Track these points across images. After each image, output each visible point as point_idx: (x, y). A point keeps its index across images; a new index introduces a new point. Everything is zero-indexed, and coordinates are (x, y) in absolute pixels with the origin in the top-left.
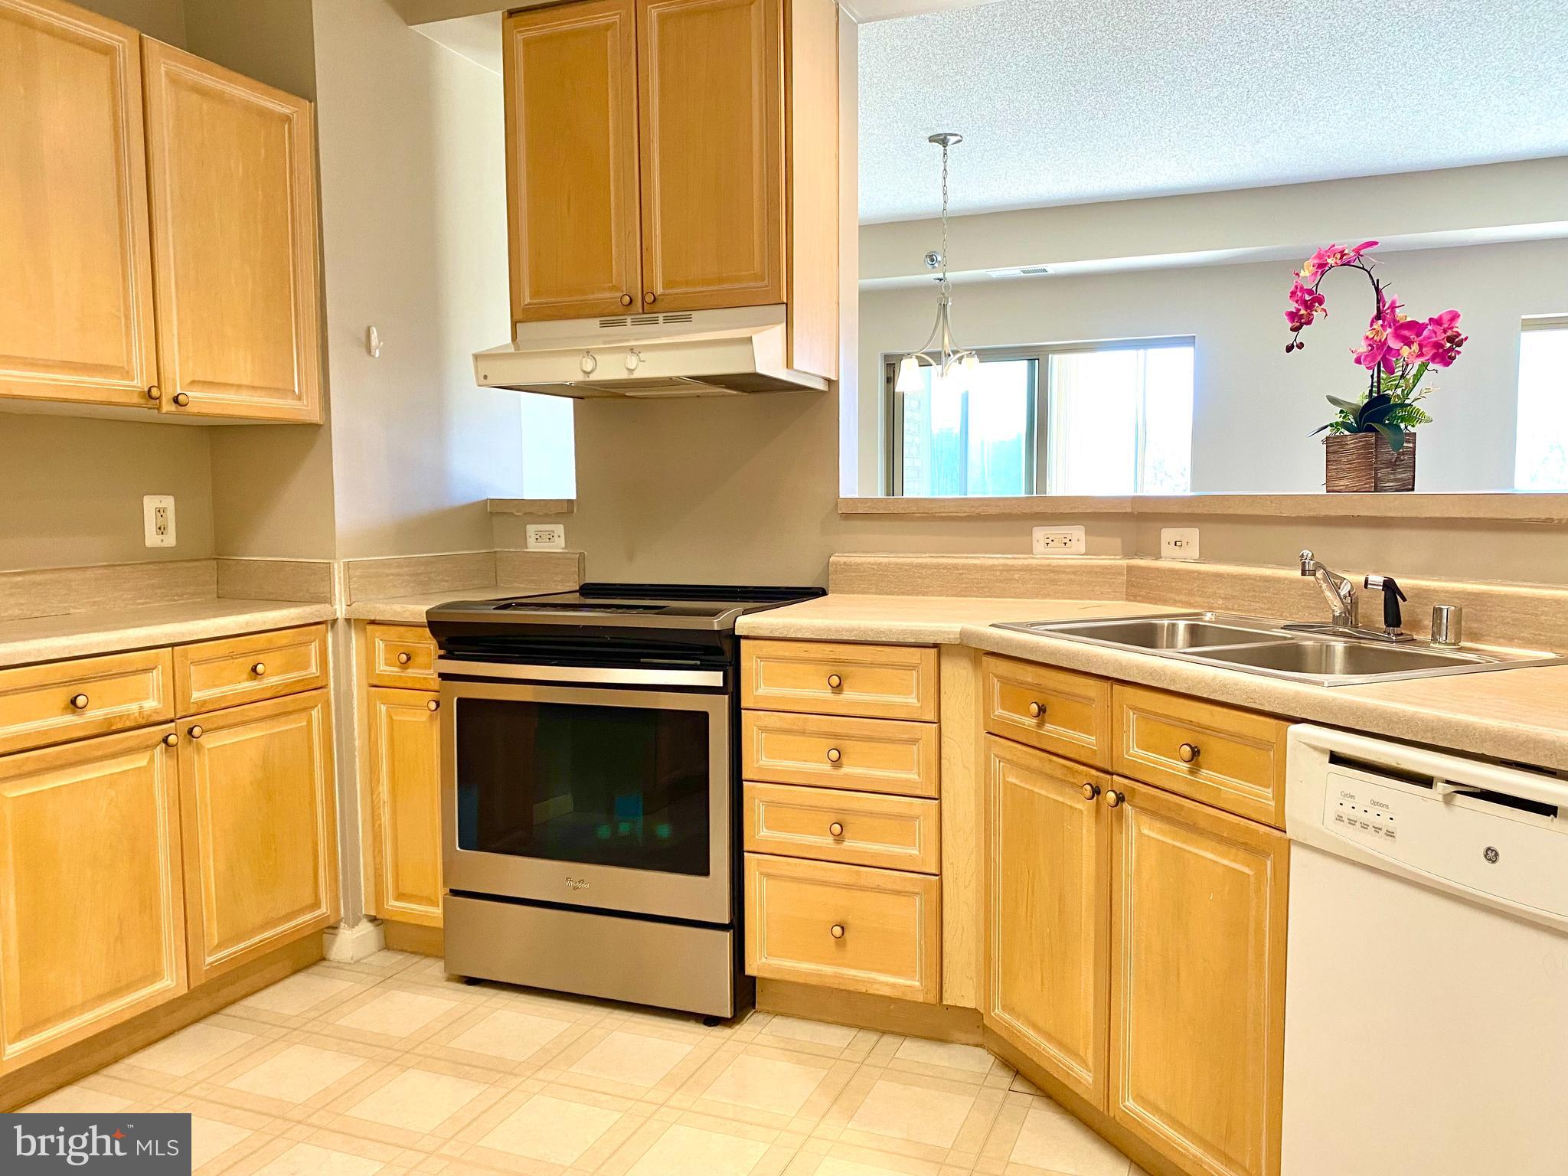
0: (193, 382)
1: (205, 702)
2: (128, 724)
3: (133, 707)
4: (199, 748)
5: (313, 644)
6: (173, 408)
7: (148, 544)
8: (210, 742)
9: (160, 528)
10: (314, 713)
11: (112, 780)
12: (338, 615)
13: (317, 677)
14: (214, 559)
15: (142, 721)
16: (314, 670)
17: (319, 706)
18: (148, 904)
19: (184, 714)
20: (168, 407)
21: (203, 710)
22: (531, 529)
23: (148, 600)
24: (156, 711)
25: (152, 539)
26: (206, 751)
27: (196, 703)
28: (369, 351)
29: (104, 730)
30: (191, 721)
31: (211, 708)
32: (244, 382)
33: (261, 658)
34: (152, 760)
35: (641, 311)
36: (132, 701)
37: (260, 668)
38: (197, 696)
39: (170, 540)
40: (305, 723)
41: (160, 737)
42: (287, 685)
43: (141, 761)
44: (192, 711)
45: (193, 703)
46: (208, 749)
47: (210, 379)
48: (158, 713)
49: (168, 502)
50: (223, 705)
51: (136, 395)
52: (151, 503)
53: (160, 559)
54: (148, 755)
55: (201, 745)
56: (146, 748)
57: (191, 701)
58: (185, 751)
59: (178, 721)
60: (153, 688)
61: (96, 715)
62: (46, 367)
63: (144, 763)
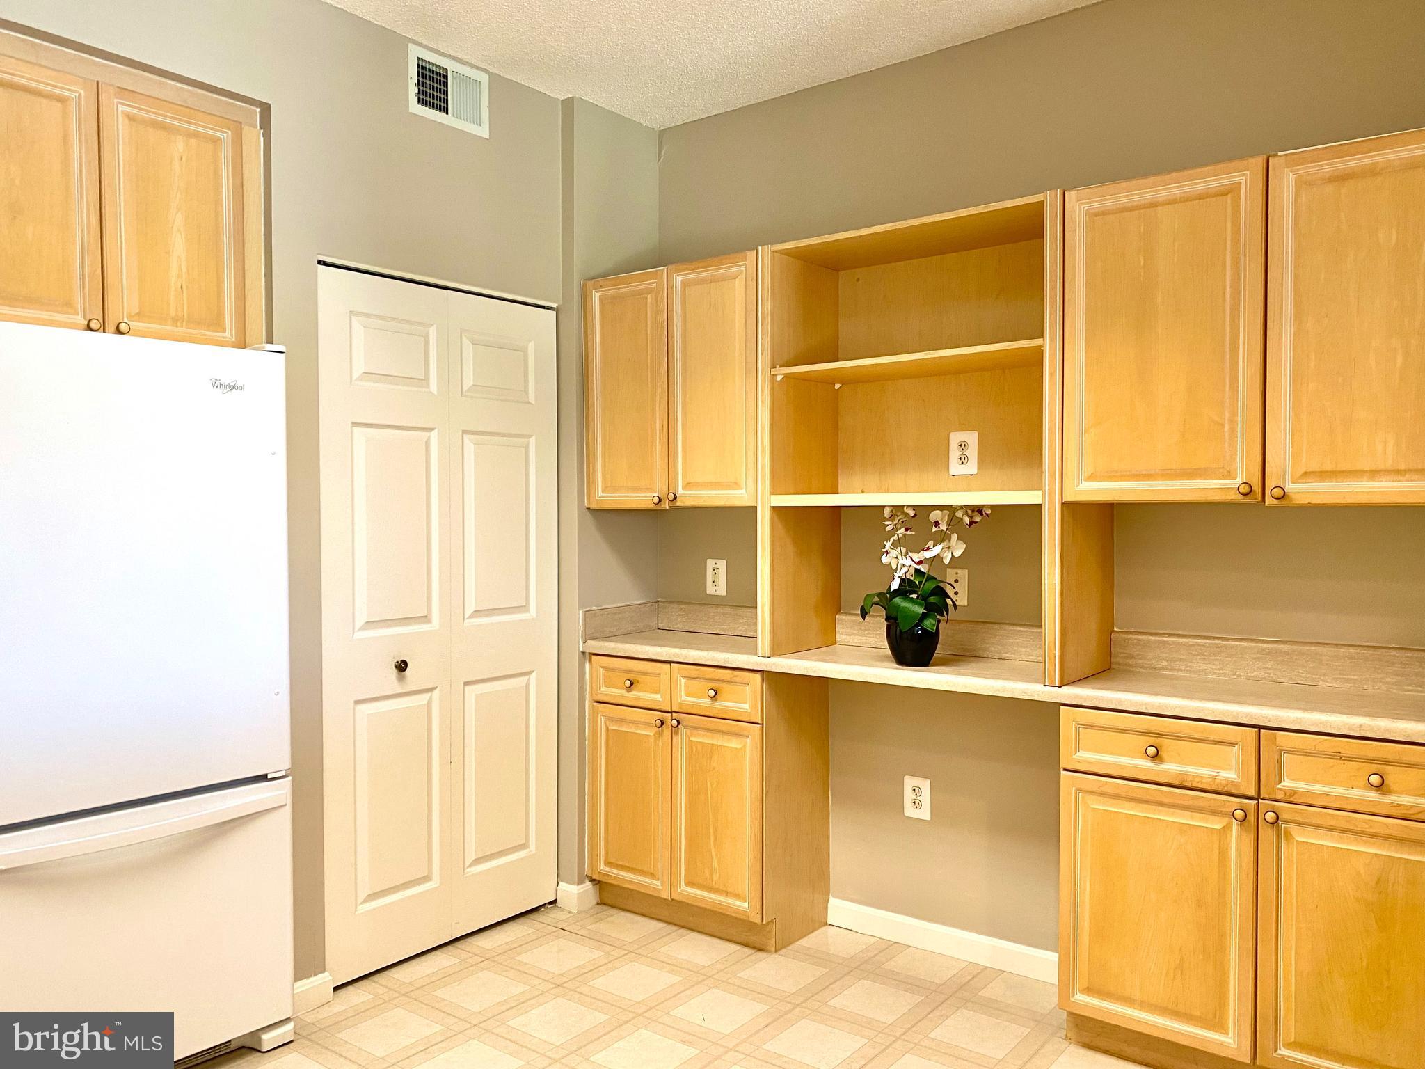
0: (1306, 473)
3: (1209, 772)
4: (1289, 837)
8: (1300, 835)
11: (1182, 829)
19: (1270, 796)
20: (1272, 500)
21: (1299, 801)
24: (1233, 783)
26: (1295, 843)
27: (1284, 790)
29: (1177, 782)
30: (1274, 805)
31: (1309, 801)
33: (1383, 769)
34: (1227, 828)
36: (1206, 766)
37: (1376, 780)
38: (1287, 783)
41: (1232, 809)
43: (1217, 824)
44: (1279, 797)
45: (1279, 789)
46: (1297, 841)
47: (1328, 467)
48: (1236, 786)
50: (1321, 803)
51: (1232, 492)
54: (1225, 821)
55: (1291, 834)
56: (1222, 814)
57: (1278, 786)
58: (1267, 834)
59: (1260, 801)
60: (1234, 762)
61: (1170, 768)
62: (1149, 477)
63: (1218, 827)
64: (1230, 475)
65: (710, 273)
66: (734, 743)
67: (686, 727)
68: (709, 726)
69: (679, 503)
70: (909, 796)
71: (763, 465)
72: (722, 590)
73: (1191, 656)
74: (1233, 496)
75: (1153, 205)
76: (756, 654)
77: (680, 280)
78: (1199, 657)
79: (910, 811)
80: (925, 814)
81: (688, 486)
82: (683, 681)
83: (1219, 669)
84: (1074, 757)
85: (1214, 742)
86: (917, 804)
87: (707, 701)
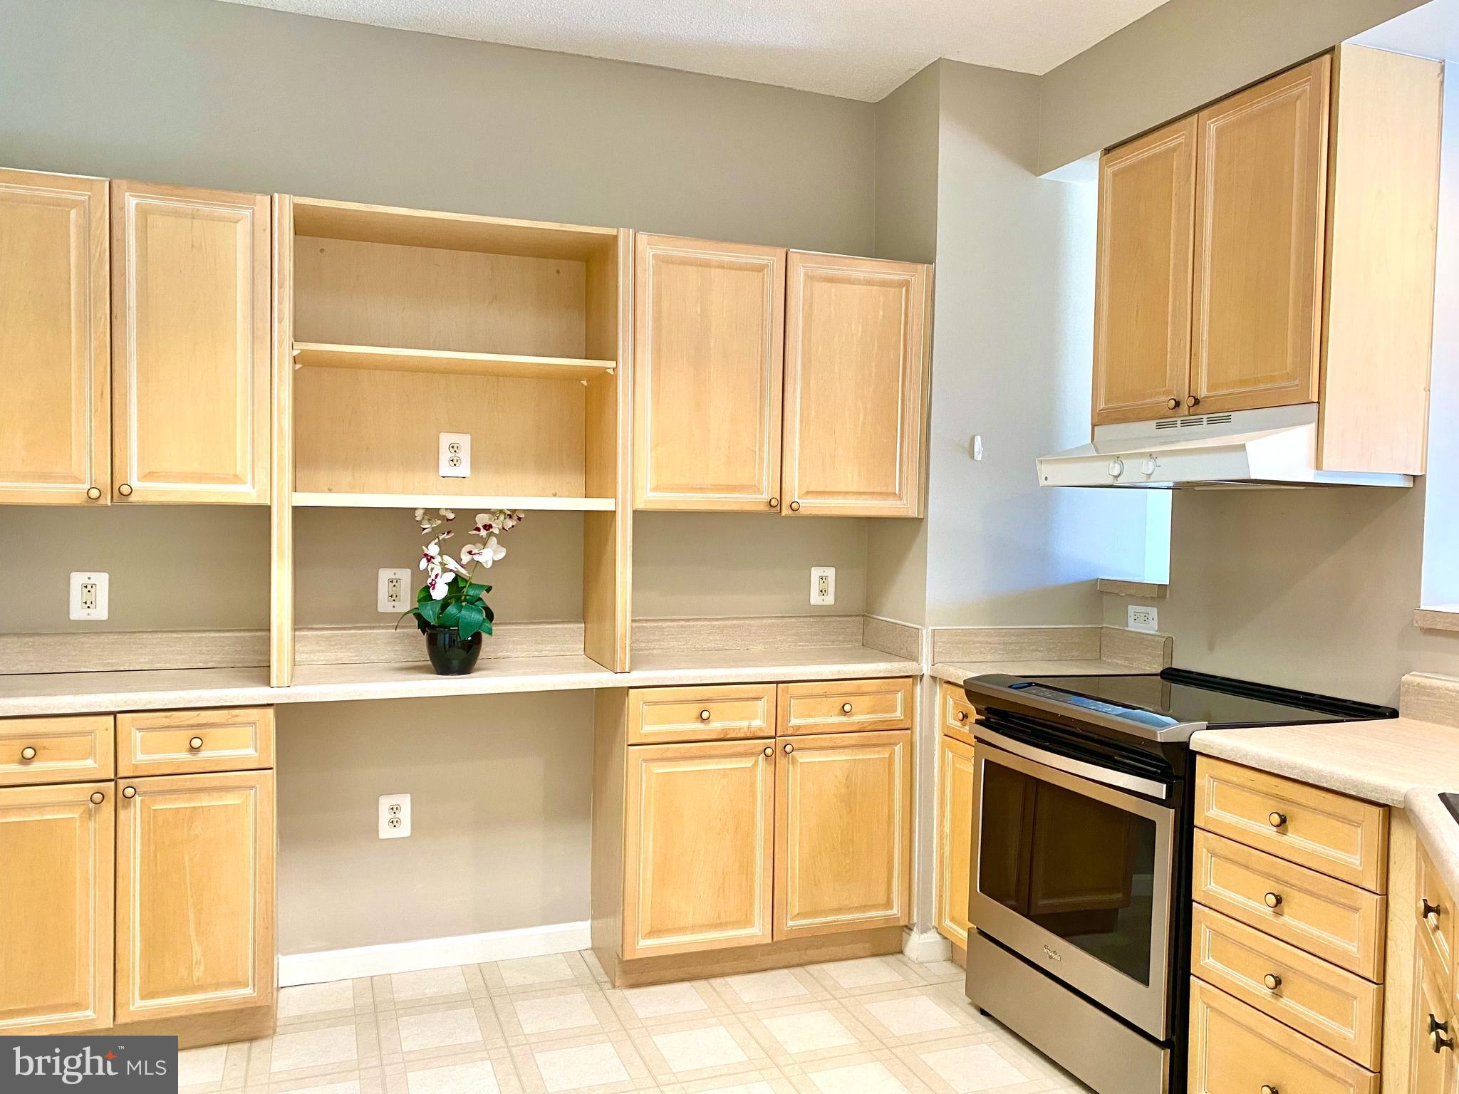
1: (800, 727)
2: (739, 735)
3: (744, 724)
4: (794, 761)
5: (900, 693)
6: (790, 512)
7: (812, 602)
8: (803, 758)
9: (822, 591)
10: (897, 748)
11: (724, 773)
12: (924, 671)
13: (902, 720)
14: (863, 616)
15: (748, 735)
16: (899, 714)
17: (901, 744)
18: (746, 869)
19: (782, 734)
20: (786, 511)
21: (798, 733)
22: (1132, 609)
23: (807, 643)
24: (760, 729)
25: (815, 599)
26: (799, 764)
27: (792, 727)
28: (972, 455)
29: (721, 736)
30: (786, 740)
31: (804, 732)
32: (851, 490)
33: (851, 699)
34: (756, 763)
35: (1187, 413)
36: (742, 719)
37: (847, 708)
38: (794, 721)
39: (830, 599)
40: (887, 756)
41: (762, 749)
42: (872, 723)
43: (747, 763)
44: (789, 733)
45: (788, 727)
48: (762, 730)
49: (830, 572)
50: (815, 732)
51: (762, 505)
52: (816, 573)
53: (821, 614)
54: (753, 759)
55: (796, 759)
56: (752, 754)
57: (789, 725)
58: (782, 762)
59: (778, 738)
60: (760, 712)
61: (716, 726)
62: (702, 490)
63: (749, 765)
64: (758, 490)
65: (190, 206)
66: (231, 800)
67: (145, 793)
68: (189, 785)
69: (133, 498)
70: (385, 815)
71: (281, 457)
72: (101, 612)
73: (663, 637)
74: (762, 508)
75: (707, 264)
76: (269, 684)
77: (135, 202)
78: (669, 637)
79: (386, 832)
80: (405, 830)
81: (149, 476)
82: (139, 735)
83: (684, 645)
84: (641, 732)
85: (748, 699)
86: (394, 823)
87: (185, 756)
